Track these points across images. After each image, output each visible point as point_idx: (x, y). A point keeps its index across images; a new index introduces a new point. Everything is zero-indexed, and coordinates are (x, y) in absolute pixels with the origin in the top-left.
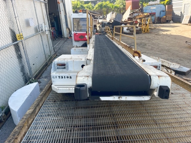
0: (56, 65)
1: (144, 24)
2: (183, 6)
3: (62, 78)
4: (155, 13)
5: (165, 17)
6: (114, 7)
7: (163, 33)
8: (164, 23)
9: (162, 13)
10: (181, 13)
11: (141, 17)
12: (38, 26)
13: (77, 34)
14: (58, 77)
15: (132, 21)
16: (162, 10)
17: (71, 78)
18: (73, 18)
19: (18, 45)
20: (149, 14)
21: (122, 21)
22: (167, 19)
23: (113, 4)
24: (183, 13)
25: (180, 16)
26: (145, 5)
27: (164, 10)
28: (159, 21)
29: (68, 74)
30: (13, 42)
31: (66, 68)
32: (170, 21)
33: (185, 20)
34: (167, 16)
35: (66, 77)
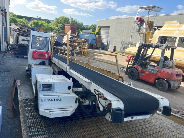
0: (41, 87)
1: (83, 48)
2: (109, 38)
3: (52, 100)
4: (88, 40)
5: (96, 44)
6: (49, 27)
7: (97, 57)
8: (95, 49)
9: (93, 40)
10: (107, 43)
11: (79, 41)
13: (37, 52)
14: (47, 99)
15: (72, 43)
16: (93, 38)
17: (61, 100)
18: (32, 35)
20: (85, 40)
21: (63, 43)
22: (97, 46)
23: (48, 25)
24: (109, 43)
25: (107, 45)
26: (80, 32)
27: (95, 38)
28: (91, 46)
29: (58, 96)
31: (52, 90)
32: (99, 48)
33: (110, 49)
34: (98, 44)
35: (56, 100)
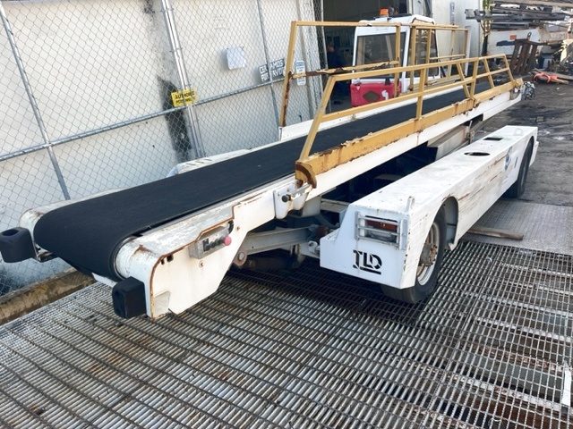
12: (267, 65)
13: (359, 87)
19: (182, 119)
30: (165, 109)
